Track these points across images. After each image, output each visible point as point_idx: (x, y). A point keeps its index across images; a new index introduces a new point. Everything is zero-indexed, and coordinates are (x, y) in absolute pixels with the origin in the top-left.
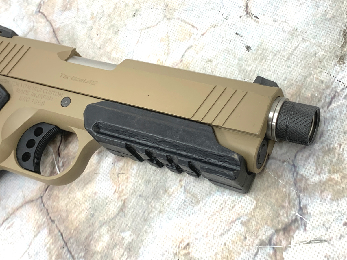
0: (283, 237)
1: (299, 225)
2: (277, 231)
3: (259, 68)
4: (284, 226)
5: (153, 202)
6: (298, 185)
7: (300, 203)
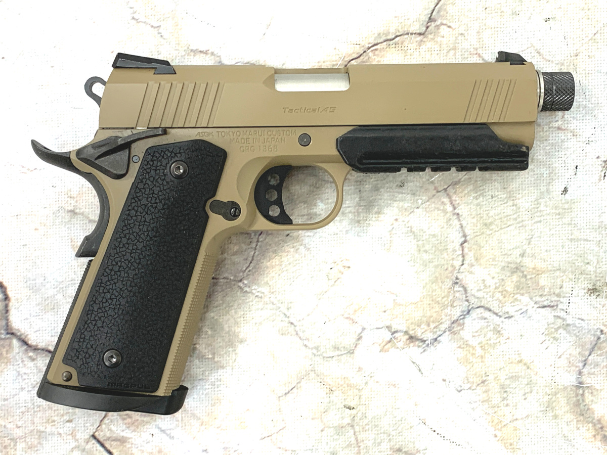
0: (405, 340)
1: (422, 346)
2: (406, 333)
3: (548, 217)
4: (413, 335)
5: (362, 207)
6: (453, 325)
7: (440, 336)
